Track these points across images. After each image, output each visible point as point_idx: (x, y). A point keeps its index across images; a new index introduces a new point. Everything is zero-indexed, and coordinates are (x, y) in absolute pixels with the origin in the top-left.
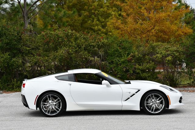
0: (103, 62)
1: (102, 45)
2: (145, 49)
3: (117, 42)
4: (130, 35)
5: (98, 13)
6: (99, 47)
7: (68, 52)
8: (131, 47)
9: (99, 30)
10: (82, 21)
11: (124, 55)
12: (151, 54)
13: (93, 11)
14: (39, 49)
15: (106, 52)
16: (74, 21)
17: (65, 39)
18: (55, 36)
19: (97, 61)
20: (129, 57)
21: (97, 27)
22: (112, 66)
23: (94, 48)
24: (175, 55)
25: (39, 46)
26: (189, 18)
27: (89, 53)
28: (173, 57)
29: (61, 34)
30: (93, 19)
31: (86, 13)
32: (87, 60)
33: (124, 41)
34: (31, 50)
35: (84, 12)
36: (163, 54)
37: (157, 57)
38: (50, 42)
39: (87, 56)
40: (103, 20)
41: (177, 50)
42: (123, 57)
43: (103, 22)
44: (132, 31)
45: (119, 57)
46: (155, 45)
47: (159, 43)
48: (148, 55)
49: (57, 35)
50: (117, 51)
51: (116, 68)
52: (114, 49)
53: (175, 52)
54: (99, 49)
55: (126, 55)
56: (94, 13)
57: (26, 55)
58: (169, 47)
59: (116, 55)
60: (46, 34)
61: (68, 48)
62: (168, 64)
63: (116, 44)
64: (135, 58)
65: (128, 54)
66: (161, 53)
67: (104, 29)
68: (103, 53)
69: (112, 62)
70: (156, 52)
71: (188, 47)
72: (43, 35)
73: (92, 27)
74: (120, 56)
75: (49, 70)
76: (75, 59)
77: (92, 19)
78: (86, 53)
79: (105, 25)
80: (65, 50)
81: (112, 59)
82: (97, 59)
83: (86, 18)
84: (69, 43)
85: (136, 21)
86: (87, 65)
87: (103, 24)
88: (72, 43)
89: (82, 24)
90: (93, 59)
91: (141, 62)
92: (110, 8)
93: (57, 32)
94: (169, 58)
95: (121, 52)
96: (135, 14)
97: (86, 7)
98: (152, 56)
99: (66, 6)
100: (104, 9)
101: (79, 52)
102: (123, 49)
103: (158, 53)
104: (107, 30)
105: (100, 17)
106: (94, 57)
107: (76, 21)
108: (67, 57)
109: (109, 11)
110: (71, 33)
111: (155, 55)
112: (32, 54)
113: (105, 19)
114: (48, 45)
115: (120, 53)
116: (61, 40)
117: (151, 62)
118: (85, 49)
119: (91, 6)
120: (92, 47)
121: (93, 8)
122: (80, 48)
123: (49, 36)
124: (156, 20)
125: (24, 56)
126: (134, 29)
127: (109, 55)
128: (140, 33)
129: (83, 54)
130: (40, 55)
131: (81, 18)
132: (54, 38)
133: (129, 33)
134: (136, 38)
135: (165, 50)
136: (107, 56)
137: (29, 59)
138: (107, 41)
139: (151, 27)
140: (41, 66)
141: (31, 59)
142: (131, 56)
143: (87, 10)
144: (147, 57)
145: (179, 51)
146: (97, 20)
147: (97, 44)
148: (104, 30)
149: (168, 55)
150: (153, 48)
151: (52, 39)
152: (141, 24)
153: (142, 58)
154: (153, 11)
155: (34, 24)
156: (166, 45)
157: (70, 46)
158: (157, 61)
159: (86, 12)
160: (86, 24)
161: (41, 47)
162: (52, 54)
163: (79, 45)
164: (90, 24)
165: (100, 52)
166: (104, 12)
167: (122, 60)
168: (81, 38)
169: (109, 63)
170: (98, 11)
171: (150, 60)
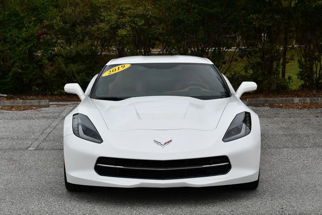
24: (136, 24)
28: (133, 28)
36: (113, 23)
37: (98, 28)
41: (143, 14)
48: (80, 25)
53: (137, 19)
70: (99, 18)
95: (22, 18)
103: (102, 21)
144: (78, 29)
145: (149, 17)
153: (68, 30)
171: (84, 36)
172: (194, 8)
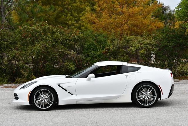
0: (79, 56)
1: (78, 38)
2: (119, 42)
3: (92, 35)
4: (105, 28)
5: (72, 8)
6: (75, 41)
7: (45, 46)
8: (106, 41)
9: (73, 25)
10: (56, 16)
11: (99, 48)
12: (126, 47)
13: (66, 6)
14: (17, 44)
15: (82, 46)
16: (48, 16)
17: (42, 34)
18: (33, 31)
19: (73, 54)
20: (104, 50)
21: (70, 22)
22: (87, 59)
23: (70, 42)
24: (148, 48)
25: (17, 41)
26: (158, 12)
27: (66, 47)
28: (146, 49)
29: (38, 29)
30: (67, 14)
31: (60, 9)
32: (63, 53)
33: (99, 35)
34: (9, 44)
35: (57, 7)
36: (137, 47)
37: (131, 50)
38: (27, 36)
39: (63, 50)
40: (77, 15)
41: (150, 43)
42: (98, 51)
43: (77, 17)
44: (107, 26)
45: (95, 51)
46: (129, 38)
47: (133, 37)
48: (122, 49)
49: (35, 29)
50: (92, 44)
51: (92, 61)
52: (89, 42)
53: (148, 45)
54: (75, 43)
55: (101, 49)
56: (68, 8)
57: (5, 49)
58: (143, 41)
59: (92, 49)
60: (23, 29)
61: (45, 42)
62: (142, 56)
63: (92, 38)
64: (110, 51)
65: (103, 48)
66: (135, 46)
67: (77, 23)
68: (79, 47)
69: (88, 55)
70: (130, 45)
71: (160, 40)
72: (20, 29)
73: (66, 22)
74: (96, 49)
75: (27, 64)
76: (52, 53)
77: (65, 14)
78: (63, 46)
79: (78, 19)
80: (42, 44)
81: (88, 52)
82: (73, 53)
83: (60, 14)
84: (46, 37)
85: (110, 15)
86: (64, 59)
87: (76, 18)
88: (49, 37)
89: (56, 19)
90: (69, 52)
91: (116, 55)
92: (83, 3)
93: (34, 27)
94: (143, 51)
95: (97, 45)
96: (109, 9)
97: (59, 2)
98: (126, 49)
99: (40, 2)
100: (77, 4)
101: (56, 46)
102: (98, 42)
103: (132, 46)
104: (80, 25)
105: (73, 12)
106: (70, 51)
107: (50, 15)
108: (44, 51)
109: (82, 6)
110: (48, 27)
111: (129, 48)
112: (10, 48)
113: (78, 14)
114: (25, 39)
115: (96, 47)
116: (38, 34)
117: (125, 55)
118: (62, 43)
119: (65, 2)
120: (69, 41)
121: (67, 4)
122: (57, 42)
123: (26, 31)
124: (129, 15)
125: (2, 50)
126: (109, 23)
127: (85, 49)
128: (114, 27)
129: (60, 47)
130: (17, 50)
131: (55, 13)
132: (32, 32)
133: (104, 27)
134: (111, 31)
135: (138, 43)
136: (83, 50)
137: (7, 53)
138: (83, 34)
139: (125, 21)
140: (19, 60)
141: (9, 53)
142: (106, 50)
143: (60, 5)
144: (121, 50)
145: (152, 44)
146: (71, 15)
147: (73, 38)
148: (78, 25)
149: (142, 48)
150: (127, 41)
151: (29, 33)
152: (115, 18)
153: (116, 51)
154: (126, 5)
155: (9, 20)
156: (139, 38)
157: (47, 40)
158: (131, 54)
159: (59, 7)
160: (60, 19)
161: (19, 41)
162: (30, 48)
163: (56, 40)
164: (63, 18)
165: (76, 45)
166: (77, 6)
167: (98, 53)
168: (58, 33)
169: (85, 56)
170: (72, 6)
171: (124, 53)
172: (172, 40)
